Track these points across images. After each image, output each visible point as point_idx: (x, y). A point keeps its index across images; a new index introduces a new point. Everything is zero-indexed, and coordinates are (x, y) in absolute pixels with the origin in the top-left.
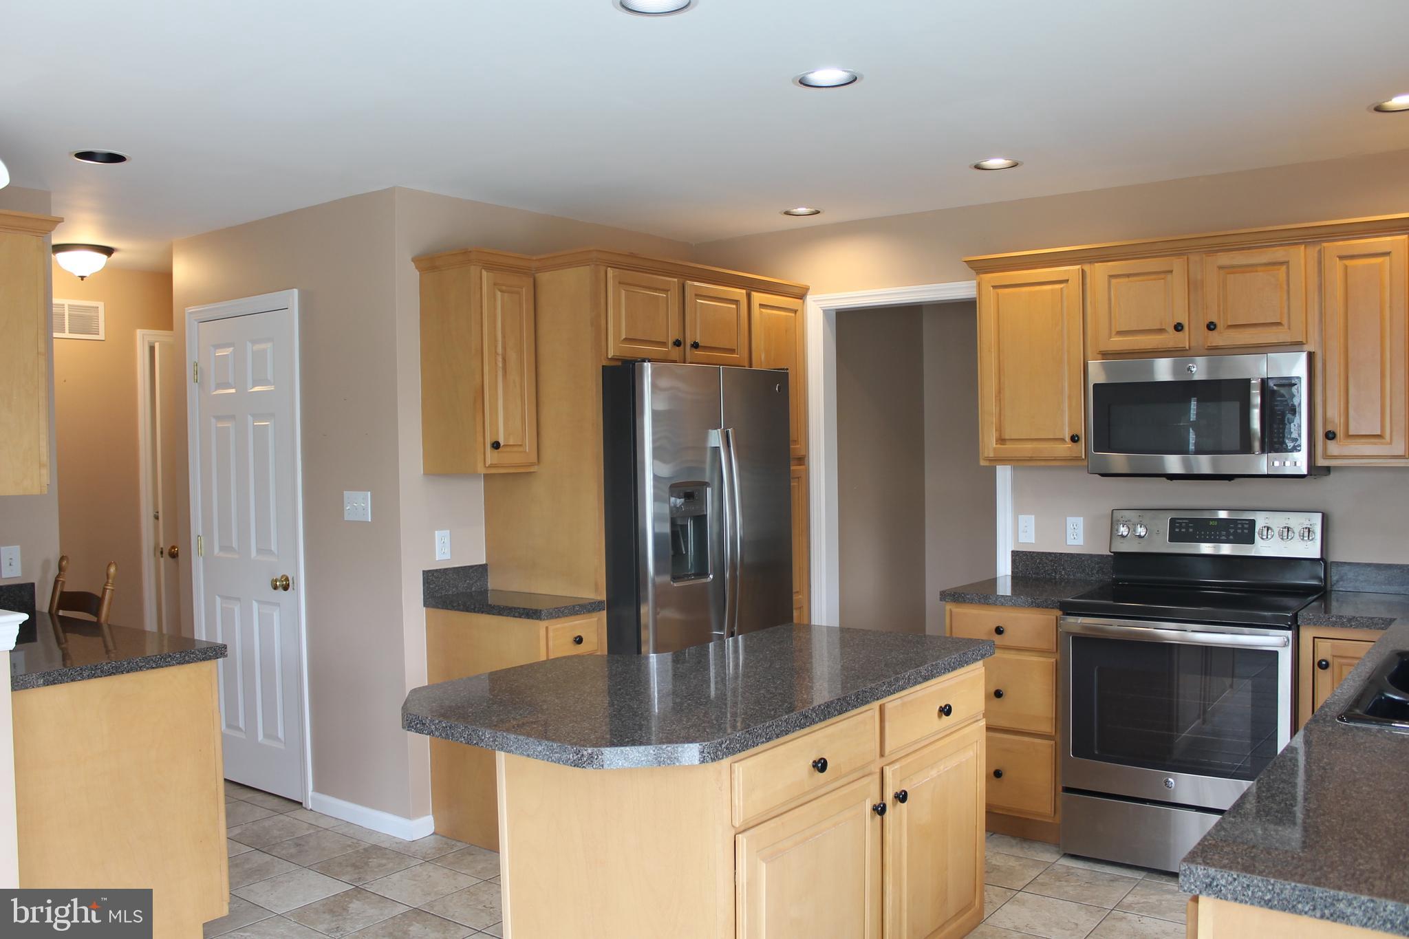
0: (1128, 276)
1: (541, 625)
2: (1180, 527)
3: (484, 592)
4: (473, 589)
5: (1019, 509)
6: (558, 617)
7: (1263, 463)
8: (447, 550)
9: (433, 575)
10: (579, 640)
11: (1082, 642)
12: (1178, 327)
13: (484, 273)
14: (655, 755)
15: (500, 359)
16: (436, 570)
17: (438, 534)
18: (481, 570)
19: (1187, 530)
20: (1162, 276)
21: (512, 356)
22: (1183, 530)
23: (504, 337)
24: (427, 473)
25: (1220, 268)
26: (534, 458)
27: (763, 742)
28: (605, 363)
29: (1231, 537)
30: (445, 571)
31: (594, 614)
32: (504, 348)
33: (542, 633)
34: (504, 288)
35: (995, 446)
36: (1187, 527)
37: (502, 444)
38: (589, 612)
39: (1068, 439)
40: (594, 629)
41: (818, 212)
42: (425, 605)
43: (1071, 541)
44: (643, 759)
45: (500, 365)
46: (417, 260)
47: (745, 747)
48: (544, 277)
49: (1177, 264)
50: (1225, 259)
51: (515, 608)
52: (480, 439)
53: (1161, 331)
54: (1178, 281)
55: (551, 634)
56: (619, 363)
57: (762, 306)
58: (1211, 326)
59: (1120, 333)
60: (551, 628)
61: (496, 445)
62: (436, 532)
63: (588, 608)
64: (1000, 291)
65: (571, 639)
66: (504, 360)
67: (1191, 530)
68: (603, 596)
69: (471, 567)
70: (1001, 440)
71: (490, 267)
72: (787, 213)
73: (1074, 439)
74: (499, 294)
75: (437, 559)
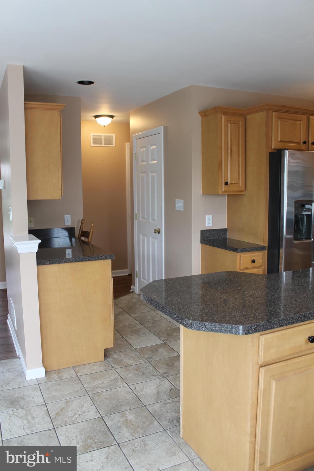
1: (238, 255)
3: (225, 239)
4: (221, 238)
6: (245, 252)
8: (211, 223)
9: (204, 232)
10: (254, 261)
13: (223, 116)
14: (219, 328)
15: (229, 150)
16: (206, 230)
17: (207, 217)
18: (225, 231)
21: (235, 149)
23: (231, 141)
24: (203, 194)
26: (243, 188)
27: (277, 327)
28: (270, 151)
30: (209, 231)
31: (262, 251)
32: (231, 145)
33: (238, 257)
34: (231, 122)
37: (229, 183)
38: (259, 250)
40: (261, 258)
42: (201, 243)
45: (229, 152)
46: (200, 113)
47: (265, 328)
48: (249, 117)
51: (229, 247)
52: (220, 181)
55: (241, 258)
56: (276, 151)
60: (242, 256)
61: (226, 184)
62: (207, 216)
63: (259, 249)
65: (251, 261)
66: (231, 150)
68: (266, 245)
69: (221, 229)
71: (225, 114)
74: (229, 124)
75: (206, 226)
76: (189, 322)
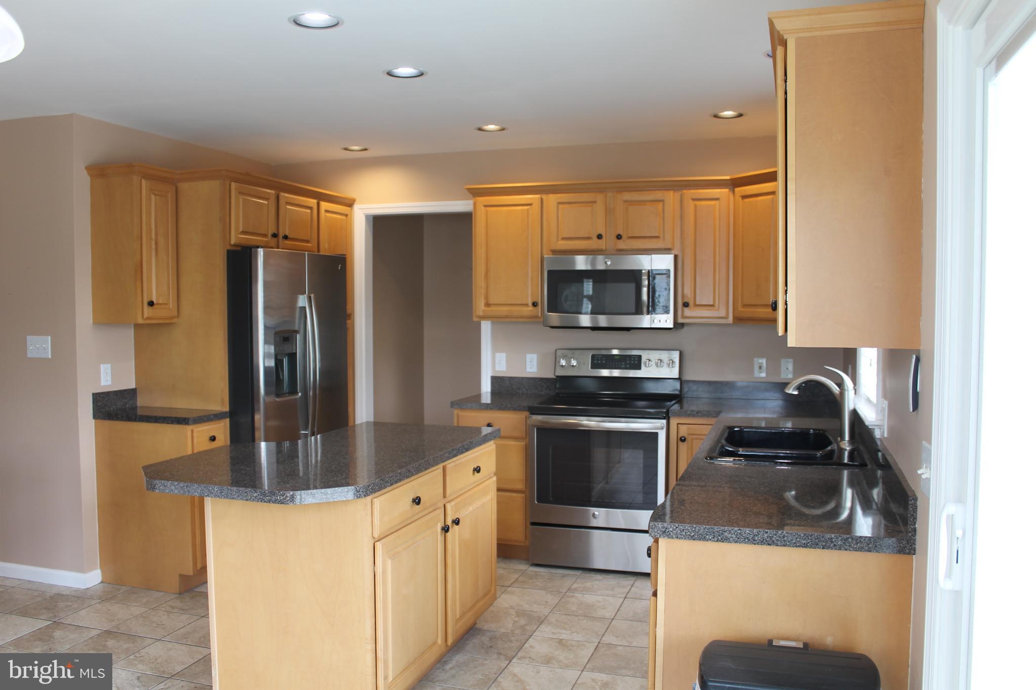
0: (569, 203)
1: (189, 428)
2: (598, 360)
3: (135, 408)
4: (127, 406)
5: (495, 349)
6: (200, 423)
7: (646, 321)
8: (109, 378)
9: (100, 396)
10: (213, 439)
11: (543, 431)
12: (600, 237)
13: (144, 181)
15: (153, 243)
16: (102, 393)
18: (132, 393)
19: (602, 362)
20: (590, 204)
21: (162, 241)
22: (599, 362)
23: (156, 227)
24: (94, 323)
25: (625, 201)
26: (175, 314)
27: (388, 486)
28: (229, 248)
29: (628, 366)
30: (108, 393)
31: (222, 421)
32: (156, 235)
33: (189, 433)
34: (156, 192)
35: (483, 308)
36: (602, 360)
37: (155, 303)
38: (219, 419)
39: (530, 304)
40: (221, 430)
41: (366, 149)
42: (95, 417)
43: (528, 370)
44: (324, 497)
45: (154, 246)
46: (89, 169)
47: (380, 489)
48: (184, 186)
49: (599, 198)
50: (627, 196)
51: (168, 417)
52: (139, 299)
53: (589, 238)
54: (599, 208)
55: (195, 434)
56: (239, 248)
57: (327, 211)
58: (619, 237)
59: (563, 239)
60: (195, 430)
61: (151, 304)
62: (102, 366)
63: (217, 417)
64: (489, 209)
65: (208, 438)
66: (156, 243)
67: (604, 362)
68: (227, 409)
69: (126, 390)
70: (488, 305)
71: (148, 177)
72: (346, 149)
73: (535, 304)
74: (153, 197)
75: (102, 385)
76: (288, 495)
